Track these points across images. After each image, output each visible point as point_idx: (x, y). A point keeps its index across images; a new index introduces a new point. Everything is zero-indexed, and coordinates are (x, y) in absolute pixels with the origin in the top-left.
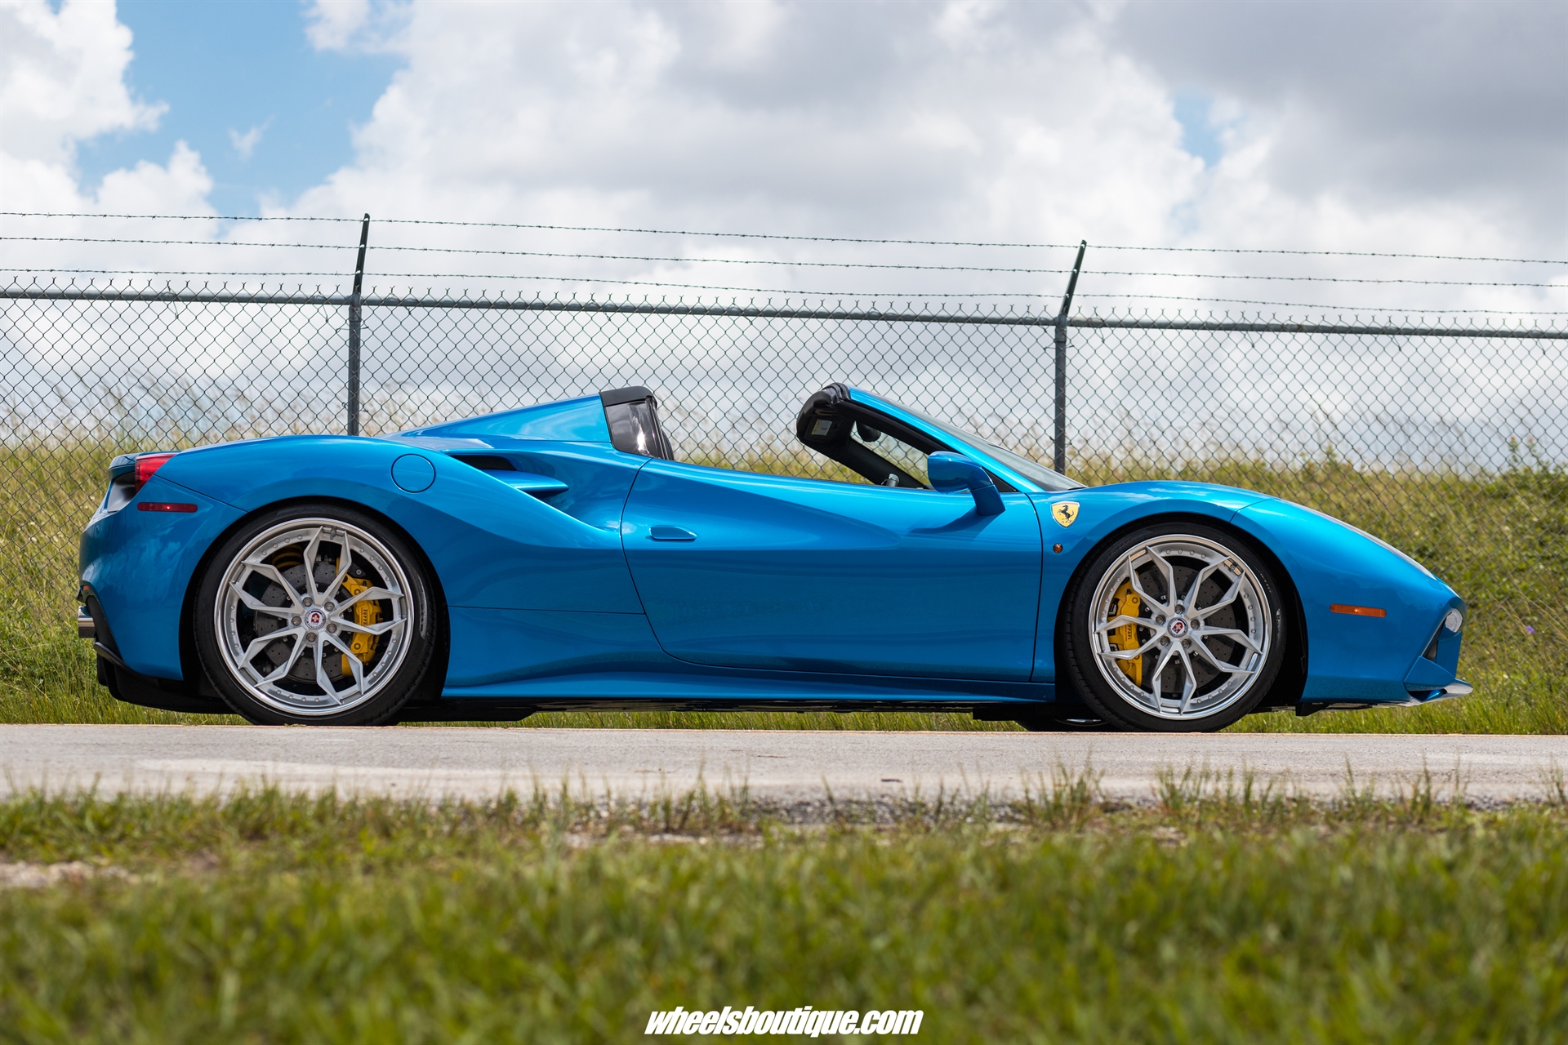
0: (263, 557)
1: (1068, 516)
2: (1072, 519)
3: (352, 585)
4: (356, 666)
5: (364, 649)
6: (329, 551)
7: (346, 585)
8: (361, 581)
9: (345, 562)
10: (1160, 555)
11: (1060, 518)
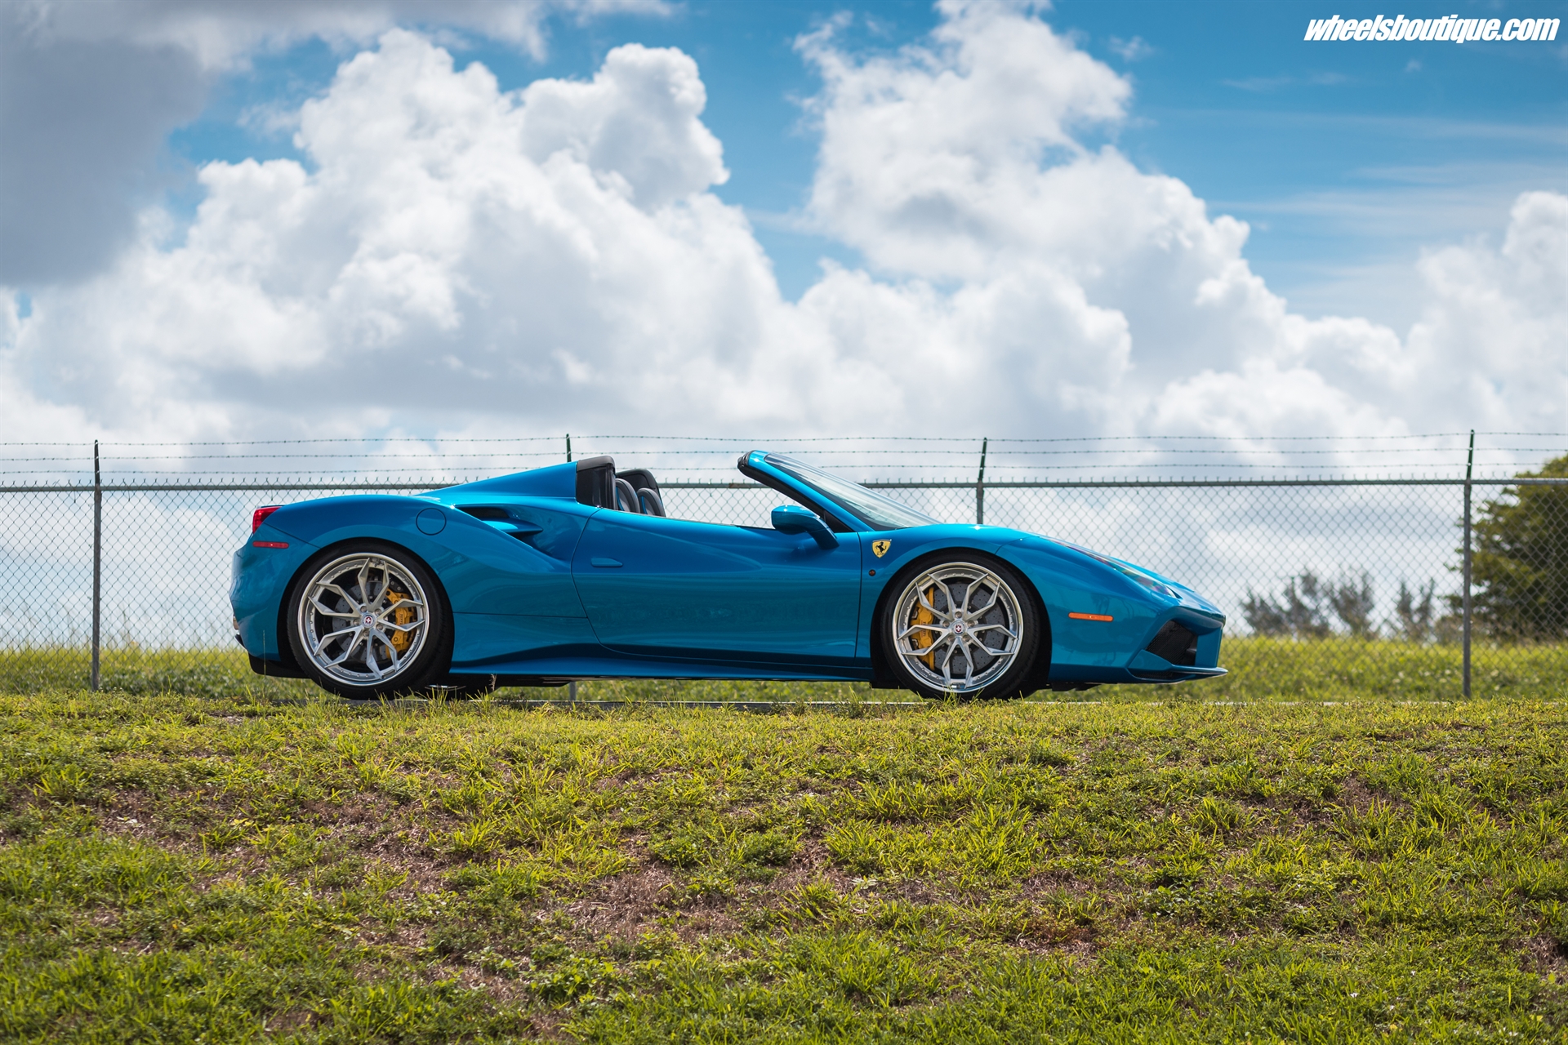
0: (332, 579)
1: (882, 550)
2: (884, 552)
3: (393, 596)
4: (393, 654)
5: (401, 641)
6: (375, 574)
7: (389, 597)
8: (400, 595)
9: (386, 583)
10: (939, 580)
11: (876, 551)
